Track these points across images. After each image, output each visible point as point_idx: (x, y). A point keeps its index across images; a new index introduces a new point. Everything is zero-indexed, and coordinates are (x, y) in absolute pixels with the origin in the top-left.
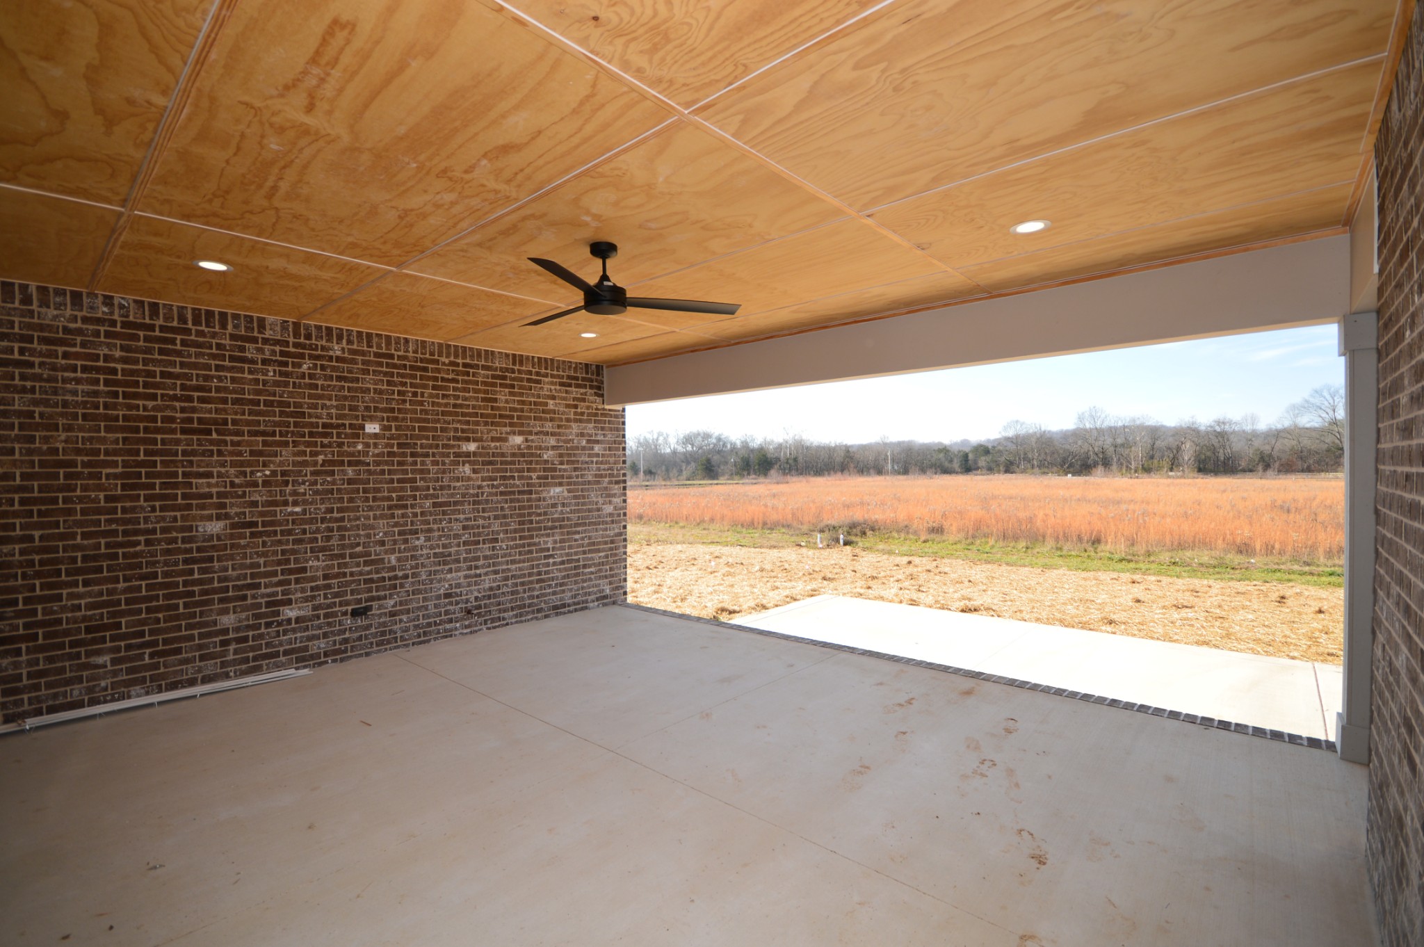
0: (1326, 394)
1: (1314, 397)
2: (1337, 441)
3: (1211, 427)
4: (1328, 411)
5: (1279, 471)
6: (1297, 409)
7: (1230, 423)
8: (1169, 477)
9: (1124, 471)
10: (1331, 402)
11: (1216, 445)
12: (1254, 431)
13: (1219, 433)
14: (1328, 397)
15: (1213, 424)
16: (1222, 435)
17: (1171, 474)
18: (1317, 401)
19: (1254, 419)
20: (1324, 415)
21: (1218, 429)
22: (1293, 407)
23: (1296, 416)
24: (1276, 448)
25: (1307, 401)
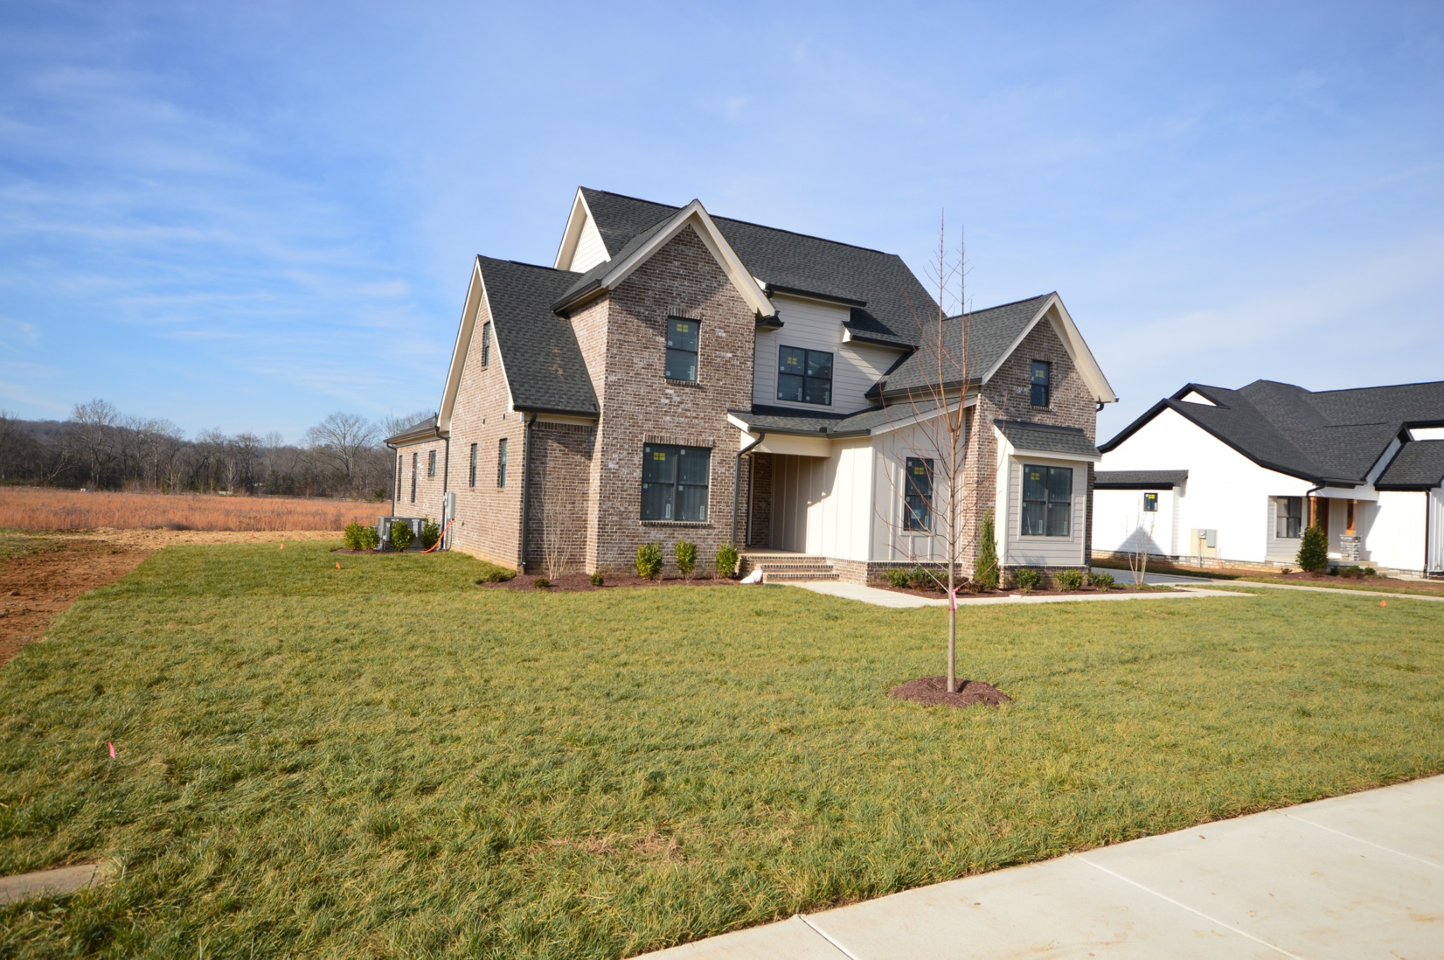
0: (339, 421)
1: (329, 423)
2: (345, 468)
3: (236, 442)
4: (340, 438)
6: (316, 433)
7: (253, 438)
10: (343, 429)
12: (277, 448)
13: (244, 449)
14: (340, 424)
16: (247, 451)
18: (331, 427)
19: (278, 437)
20: (335, 441)
21: (242, 445)
22: (312, 431)
23: (313, 439)
24: (295, 471)
25: (324, 427)
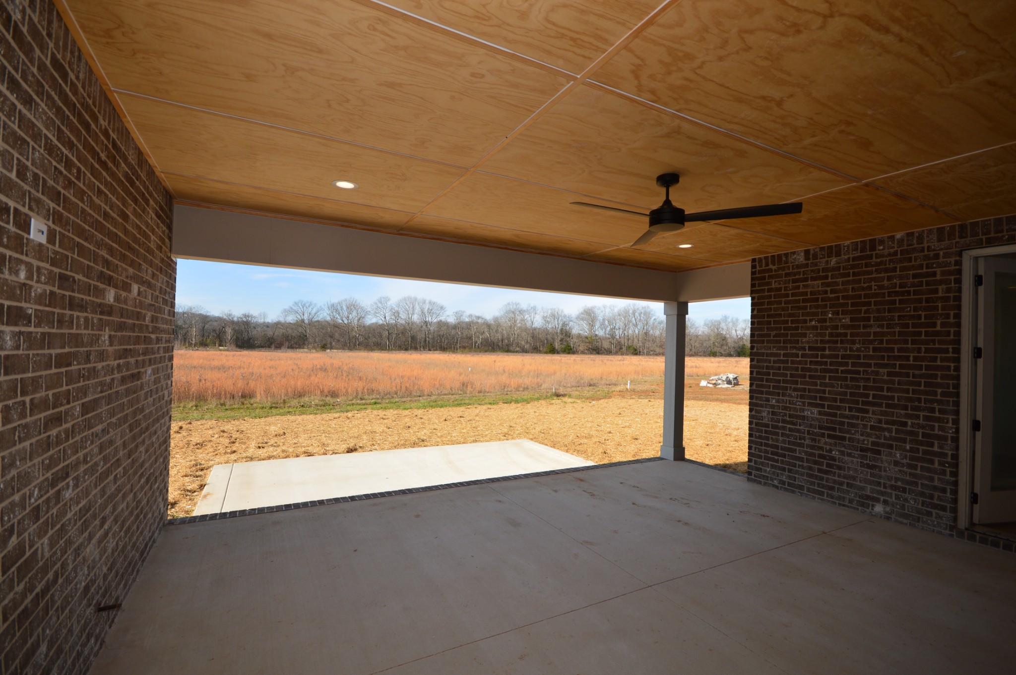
0: (300, 305)
1: (294, 306)
2: (304, 332)
3: (241, 318)
4: (301, 315)
5: (288, 348)
7: (252, 317)
8: (221, 350)
9: (187, 345)
10: (302, 310)
11: (243, 329)
12: (264, 323)
13: (245, 322)
14: (301, 307)
15: (242, 316)
16: (247, 324)
17: (221, 348)
19: (265, 315)
20: (299, 317)
21: (244, 319)
22: (285, 311)
23: (286, 316)
24: (276, 334)
25: (291, 308)
